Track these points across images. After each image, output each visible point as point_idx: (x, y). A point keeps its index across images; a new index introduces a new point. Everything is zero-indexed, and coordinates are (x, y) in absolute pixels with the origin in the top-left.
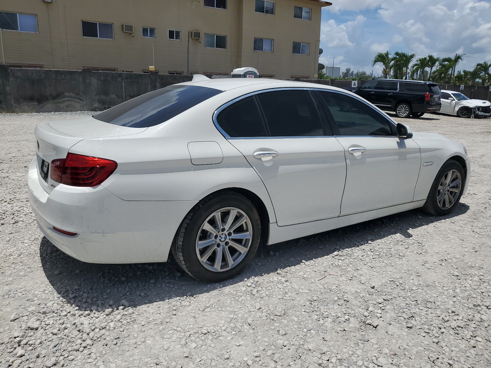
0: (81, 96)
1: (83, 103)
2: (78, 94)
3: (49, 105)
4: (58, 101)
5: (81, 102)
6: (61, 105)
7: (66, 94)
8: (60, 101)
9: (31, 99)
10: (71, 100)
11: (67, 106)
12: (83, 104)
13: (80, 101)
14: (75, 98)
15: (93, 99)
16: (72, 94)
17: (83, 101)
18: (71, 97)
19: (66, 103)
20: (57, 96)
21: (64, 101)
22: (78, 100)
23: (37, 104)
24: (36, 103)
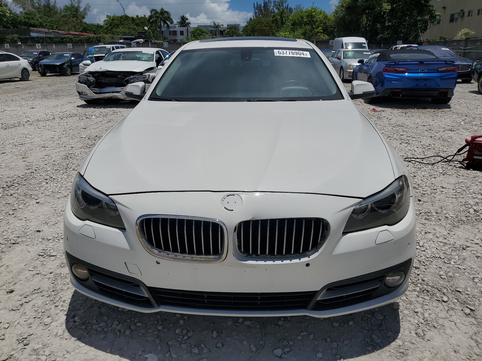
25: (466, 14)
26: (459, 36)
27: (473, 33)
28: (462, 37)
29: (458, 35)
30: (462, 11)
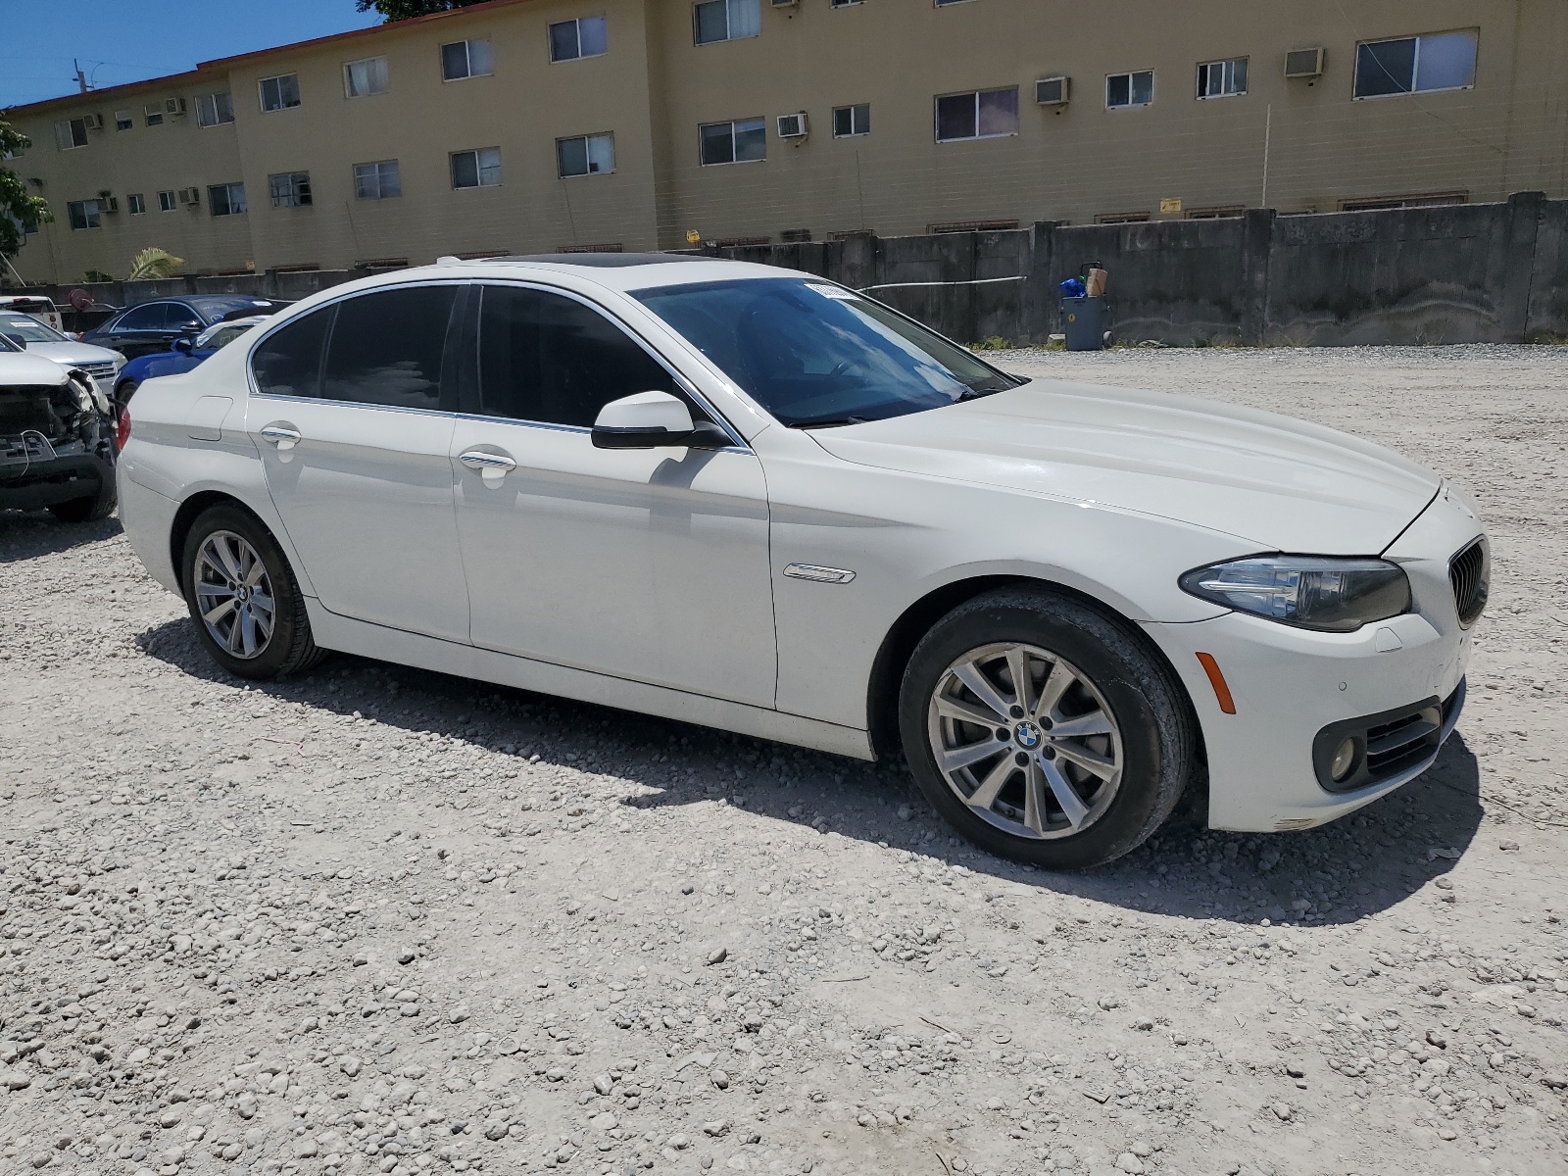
0: (1487, 292)
1: (1490, 314)
2: (1477, 286)
3: (1372, 323)
4: (1403, 310)
5: (1484, 312)
6: (1409, 324)
7: (1435, 286)
8: (1408, 309)
9: (1320, 305)
10: (1446, 308)
11: (1428, 328)
12: (1489, 319)
13: (1478, 309)
14: (1463, 298)
15: (1531, 300)
16: (1453, 287)
17: (1490, 308)
18: (1448, 295)
19: (1428, 318)
20: (1403, 294)
21: (1424, 309)
22: (1473, 307)
23: (1334, 320)
24: (1331, 319)
25: (124, 204)
26: (143, 268)
27: (180, 260)
28: (152, 272)
29: (138, 267)
30: (105, 194)
